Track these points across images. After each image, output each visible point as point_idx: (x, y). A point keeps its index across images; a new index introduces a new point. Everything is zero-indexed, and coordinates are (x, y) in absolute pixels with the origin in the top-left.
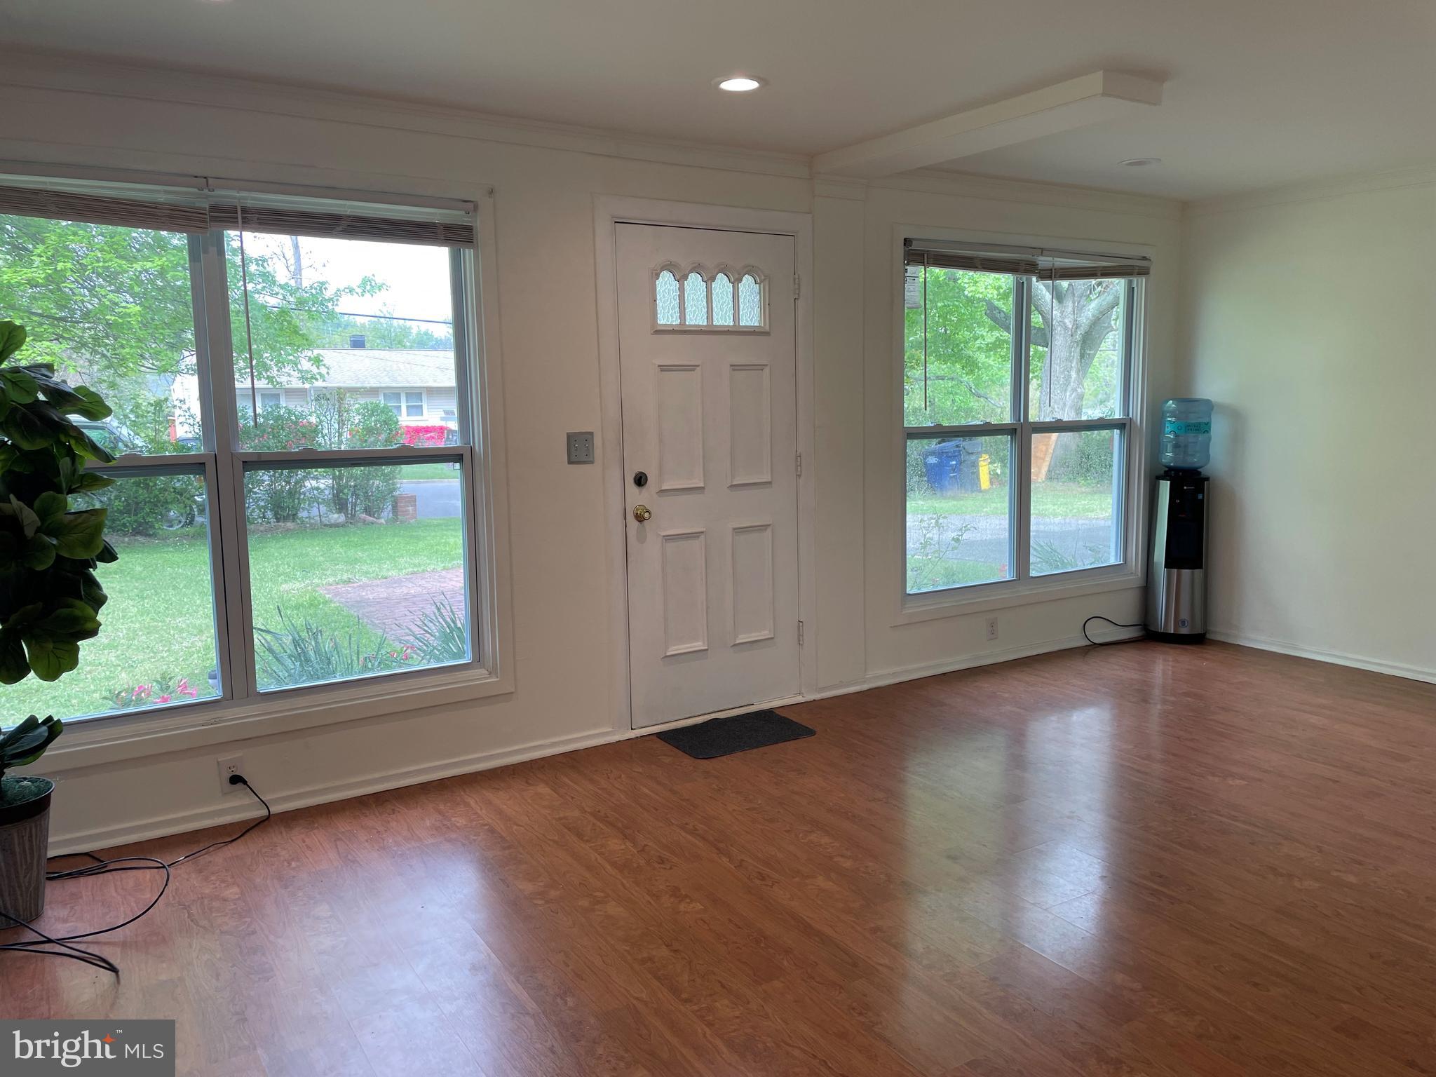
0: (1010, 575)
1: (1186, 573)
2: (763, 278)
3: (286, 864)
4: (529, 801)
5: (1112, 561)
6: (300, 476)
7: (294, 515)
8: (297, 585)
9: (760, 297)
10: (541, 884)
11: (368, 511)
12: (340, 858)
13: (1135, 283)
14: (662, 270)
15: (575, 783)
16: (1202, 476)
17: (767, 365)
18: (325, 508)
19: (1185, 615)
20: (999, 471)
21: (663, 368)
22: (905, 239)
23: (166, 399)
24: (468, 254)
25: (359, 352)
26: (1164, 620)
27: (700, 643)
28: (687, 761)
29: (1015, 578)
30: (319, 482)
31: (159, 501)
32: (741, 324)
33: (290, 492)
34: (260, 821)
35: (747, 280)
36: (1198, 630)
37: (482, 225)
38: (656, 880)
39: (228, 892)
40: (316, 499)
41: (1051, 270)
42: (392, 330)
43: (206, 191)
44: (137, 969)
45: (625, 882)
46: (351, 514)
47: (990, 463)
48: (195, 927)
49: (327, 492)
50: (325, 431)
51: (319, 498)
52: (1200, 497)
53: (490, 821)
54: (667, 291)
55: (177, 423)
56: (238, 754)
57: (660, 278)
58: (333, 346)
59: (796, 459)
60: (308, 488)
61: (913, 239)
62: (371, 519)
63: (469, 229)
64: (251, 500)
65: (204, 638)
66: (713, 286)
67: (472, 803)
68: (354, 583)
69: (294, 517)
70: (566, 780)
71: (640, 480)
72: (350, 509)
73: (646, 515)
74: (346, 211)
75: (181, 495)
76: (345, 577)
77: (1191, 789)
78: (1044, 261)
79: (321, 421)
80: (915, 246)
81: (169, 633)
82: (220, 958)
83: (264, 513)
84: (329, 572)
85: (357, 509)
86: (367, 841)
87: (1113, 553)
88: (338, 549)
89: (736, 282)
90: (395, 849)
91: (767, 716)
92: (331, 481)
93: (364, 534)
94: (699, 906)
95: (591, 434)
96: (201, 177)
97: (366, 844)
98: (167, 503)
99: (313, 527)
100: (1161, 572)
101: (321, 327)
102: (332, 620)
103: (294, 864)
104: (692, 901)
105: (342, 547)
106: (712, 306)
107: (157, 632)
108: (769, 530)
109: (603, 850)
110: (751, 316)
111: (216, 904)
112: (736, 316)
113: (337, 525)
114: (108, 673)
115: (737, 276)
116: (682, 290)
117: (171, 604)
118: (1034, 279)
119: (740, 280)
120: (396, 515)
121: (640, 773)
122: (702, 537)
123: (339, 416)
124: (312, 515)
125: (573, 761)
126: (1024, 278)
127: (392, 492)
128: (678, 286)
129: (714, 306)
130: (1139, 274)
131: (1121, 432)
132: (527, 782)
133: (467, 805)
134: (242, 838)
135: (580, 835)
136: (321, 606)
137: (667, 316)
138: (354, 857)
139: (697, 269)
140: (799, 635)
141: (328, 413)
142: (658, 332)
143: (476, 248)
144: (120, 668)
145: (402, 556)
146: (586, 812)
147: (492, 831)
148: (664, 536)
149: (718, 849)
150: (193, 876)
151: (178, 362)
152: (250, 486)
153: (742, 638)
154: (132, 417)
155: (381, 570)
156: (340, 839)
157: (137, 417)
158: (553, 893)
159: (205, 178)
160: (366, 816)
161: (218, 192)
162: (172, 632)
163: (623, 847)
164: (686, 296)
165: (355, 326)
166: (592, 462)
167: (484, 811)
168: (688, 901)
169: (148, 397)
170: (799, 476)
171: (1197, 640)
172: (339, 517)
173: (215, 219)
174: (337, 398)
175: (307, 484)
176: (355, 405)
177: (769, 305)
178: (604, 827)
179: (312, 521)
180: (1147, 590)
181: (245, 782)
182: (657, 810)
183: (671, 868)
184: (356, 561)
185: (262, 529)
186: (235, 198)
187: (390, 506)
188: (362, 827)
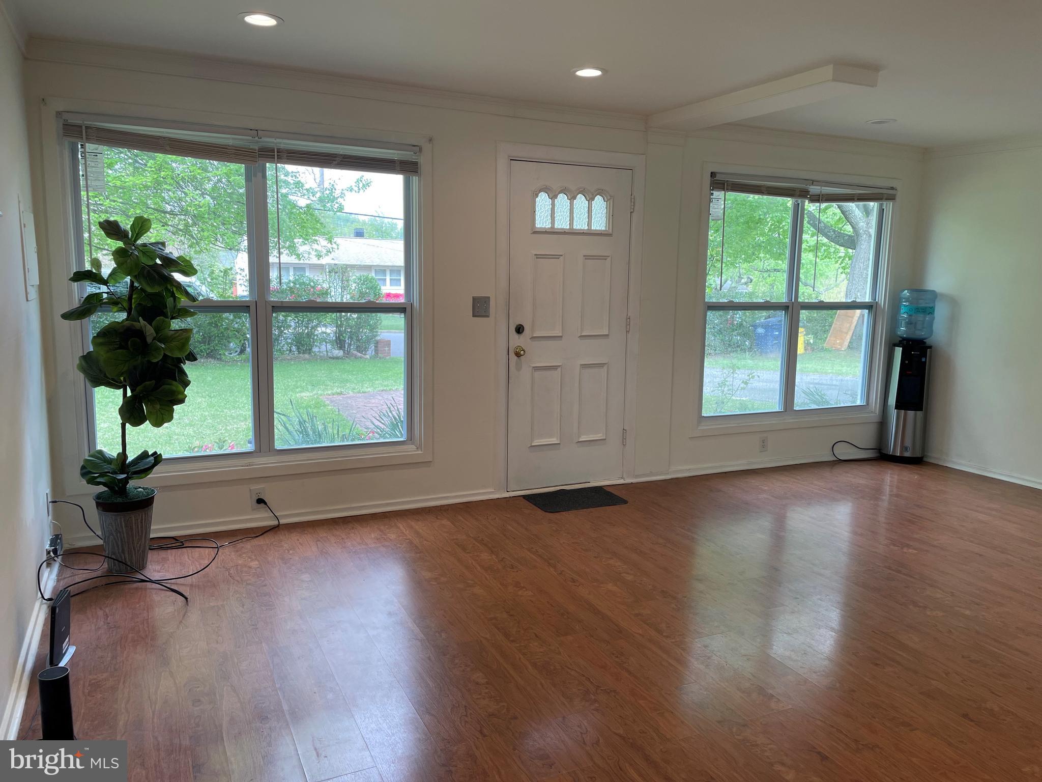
0: (779, 408)
1: (911, 413)
2: (609, 197)
3: (286, 551)
4: (437, 529)
5: (858, 403)
6: (314, 323)
7: (310, 350)
8: (308, 394)
9: (607, 210)
10: (436, 574)
11: (359, 349)
12: (318, 550)
13: (885, 205)
14: (540, 191)
15: (466, 520)
16: (927, 345)
17: (609, 256)
18: (330, 346)
19: (908, 443)
20: (812, 341)
21: (538, 256)
22: (712, 173)
23: (231, 269)
24: (415, 179)
25: (359, 241)
26: (893, 447)
27: (555, 439)
28: (540, 512)
29: (782, 410)
30: (326, 328)
31: (224, 336)
32: (592, 228)
33: (308, 334)
34: (271, 528)
35: (599, 199)
36: (918, 454)
37: (423, 161)
38: (507, 577)
39: (252, 564)
40: (324, 340)
41: (819, 195)
42: (384, 225)
43: (257, 138)
44: (198, 598)
45: (487, 576)
46: (347, 351)
47: (805, 335)
48: (232, 580)
49: (332, 335)
50: (333, 293)
51: (326, 339)
52: (923, 360)
53: (410, 537)
54: (543, 205)
55: (238, 284)
56: (262, 486)
57: (539, 197)
58: (343, 235)
59: (627, 320)
60: (319, 332)
61: (717, 173)
62: (359, 354)
63: (416, 164)
64: (282, 339)
65: (247, 423)
66: (574, 203)
67: (401, 527)
68: (344, 395)
69: (309, 351)
70: (461, 518)
71: (519, 330)
72: (347, 347)
73: (522, 352)
74: (340, 152)
75: (238, 333)
76: (339, 391)
77: (876, 552)
78: (814, 189)
79: (330, 287)
80: (718, 177)
81: (226, 419)
82: (245, 597)
83: (290, 348)
84: (329, 387)
85: (352, 348)
86: (335, 543)
87: (859, 397)
88: (336, 373)
89: (590, 200)
90: (352, 548)
91: (598, 491)
92: (335, 328)
93: (354, 365)
94: (530, 593)
95: (489, 298)
96: (254, 130)
97: (335, 544)
98: (229, 338)
99: (322, 358)
100: (893, 413)
101: (336, 222)
102: (328, 417)
103: (291, 552)
104: (526, 590)
105: (339, 372)
106: (573, 216)
107: (219, 418)
108: (605, 367)
109: (477, 558)
110: (600, 223)
111: (245, 569)
112: (589, 224)
113: (337, 358)
114: (188, 441)
115: (591, 196)
116: (553, 205)
117: (228, 402)
118: (807, 201)
119: (593, 199)
120: (377, 354)
121: (508, 517)
122: (559, 369)
123: (342, 284)
124: (321, 350)
125: (467, 508)
126: (799, 201)
127: (375, 337)
128: (551, 202)
129: (574, 216)
130: (887, 199)
131: (869, 312)
132: (437, 518)
133: (399, 528)
134: (263, 536)
135: (464, 549)
136: (322, 408)
137: (542, 221)
138: (326, 551)
139: (564, 191)
140: (623, 439)
141: (335, 281)
142: (535, 232)
143: (420, 176)
144: (195, 438)
145: (377, 380)
146: (470, 536)
147: (411, 543)
148: (534, 367)
149: (549, 563)
150: (233, 553)
151: (239, 244)
152: (282, 329)
153: (583, 438)
154: (209, 280)
155: (362, 387)
156: (319, 540)
157: (212, 279)
158: (443, 579)
159: (256, 130)
160: (336, 529)
161: (264, 139)
162: (228, 418)
163: (490, 558)
164: (556, 209)
165: (358, 222)
166: (488, 316)
167: (407, 532)
168: (525, 590)
169: (219, 266)
170: (628, 332)
171: (917, 461)
172: (339, 353)
173: (261, 156)
174: (340, 271)
175: (319, 329)
176: (354, 276)
177: (613, 215)
178: (479, 546)
179: (321, 354)
180: (882, 425)
181: (265, 503)
182: (515, 539)
183: (517, 572)
184: (347, 381)
185: (289, 358)
186: (273, 143)
187: (374, 347)
188: (333, 535)
